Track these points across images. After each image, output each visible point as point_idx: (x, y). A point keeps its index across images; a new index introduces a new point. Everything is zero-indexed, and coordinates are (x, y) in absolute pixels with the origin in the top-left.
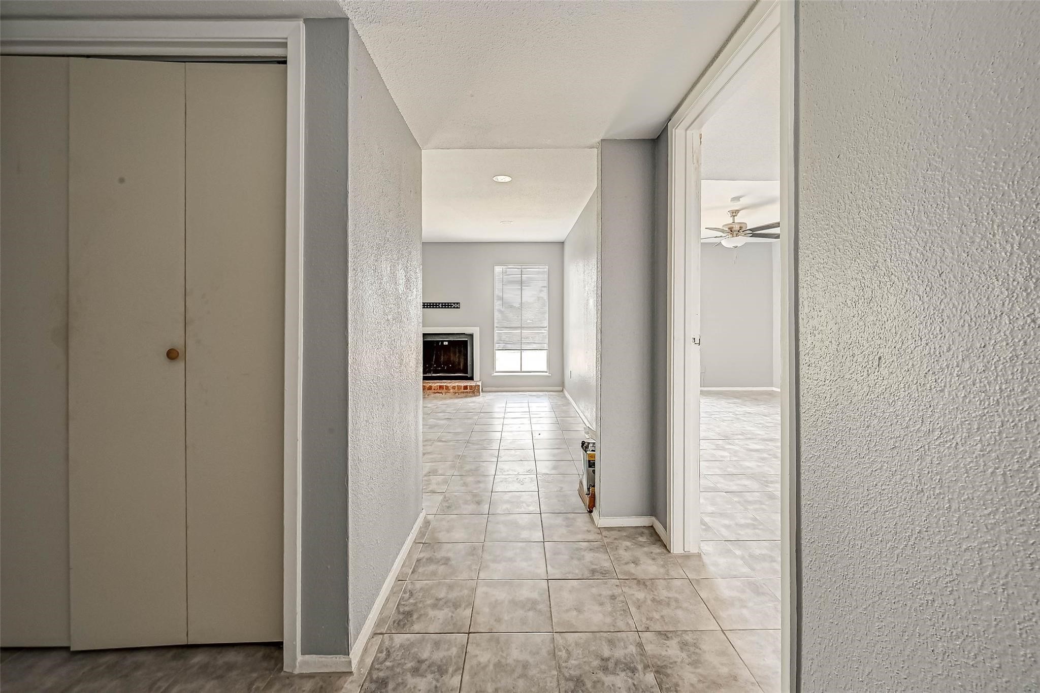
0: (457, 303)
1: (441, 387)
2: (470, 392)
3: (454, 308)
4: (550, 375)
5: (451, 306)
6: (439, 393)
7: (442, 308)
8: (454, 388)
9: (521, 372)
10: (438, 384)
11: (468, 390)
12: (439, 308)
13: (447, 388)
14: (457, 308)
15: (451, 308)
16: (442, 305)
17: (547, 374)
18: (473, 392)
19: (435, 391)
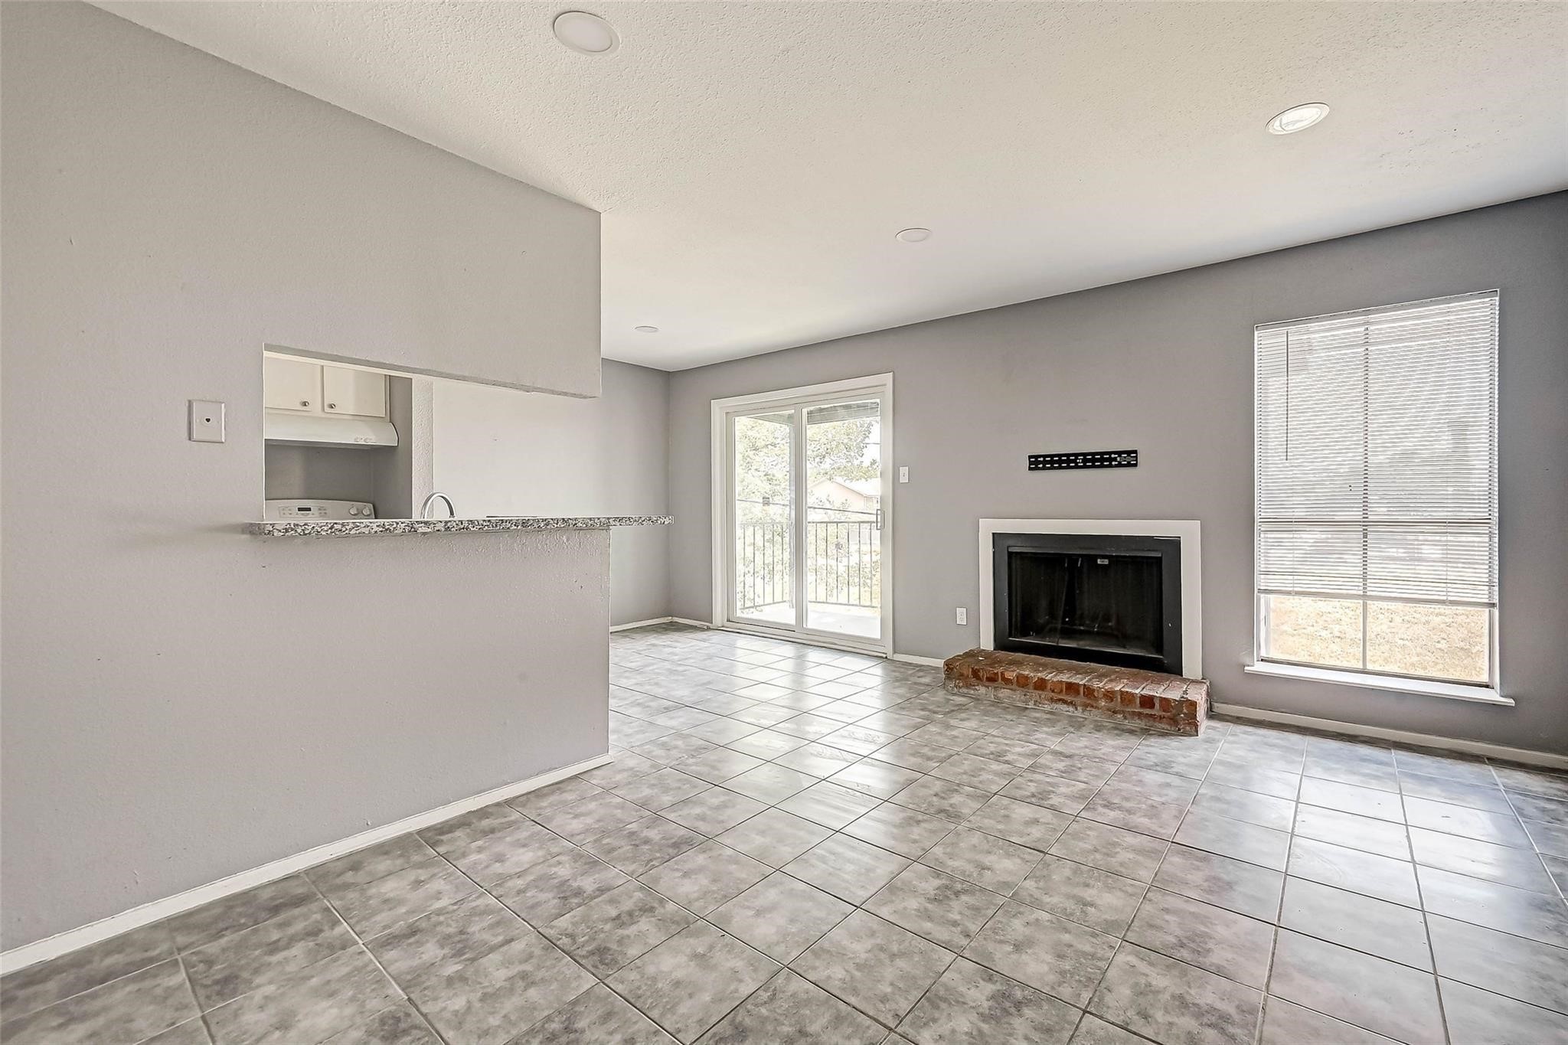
0: (1129, 453)
1: (1071, 688)
2: (1161, 718)
3: (1120, 465)
4: (1511, 702)
5: (1111, 460)
6: (1065, 702)
7: (1085, 467)
8: (1110, 695)
9: (1364, 672)
10: (1065, 677)
11: (1156, 711)
12: (1077, 467)
13: (1089, 692)
14: (1129, 465)
15: (1110, 466)
16: (1085, 461)
17: (1493, 696)
18: (1174, 721)
19: (1056, 696)
